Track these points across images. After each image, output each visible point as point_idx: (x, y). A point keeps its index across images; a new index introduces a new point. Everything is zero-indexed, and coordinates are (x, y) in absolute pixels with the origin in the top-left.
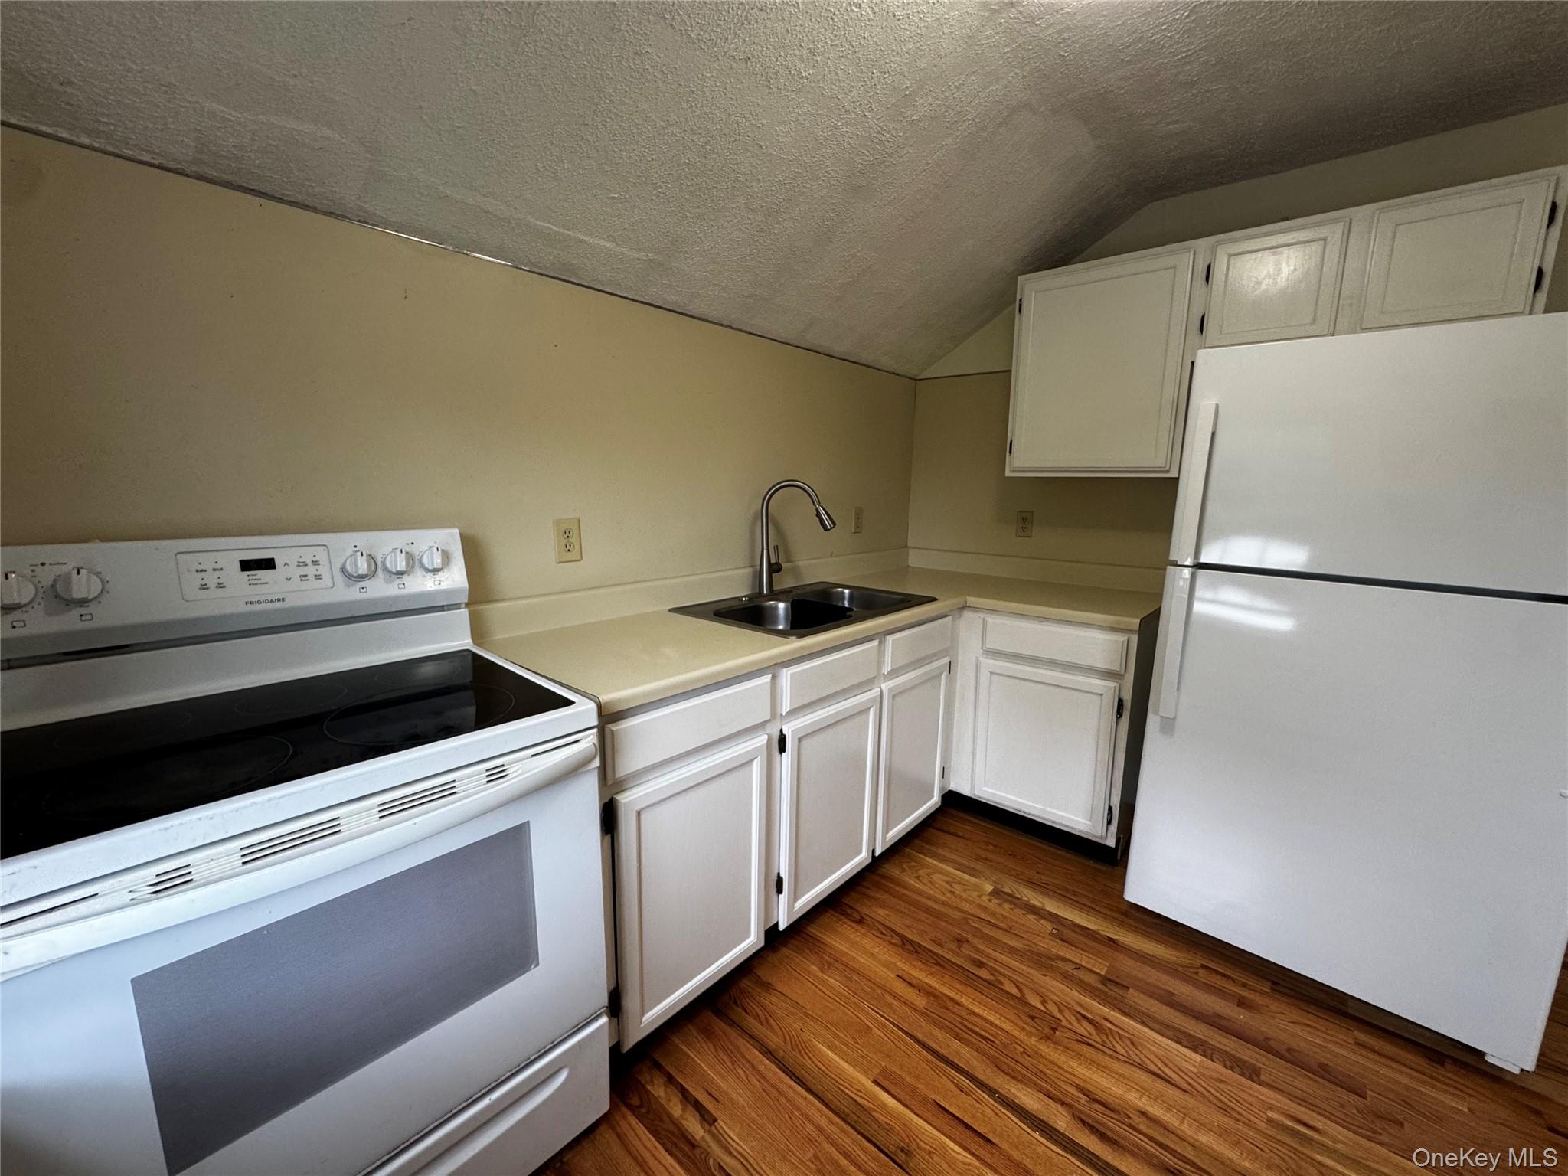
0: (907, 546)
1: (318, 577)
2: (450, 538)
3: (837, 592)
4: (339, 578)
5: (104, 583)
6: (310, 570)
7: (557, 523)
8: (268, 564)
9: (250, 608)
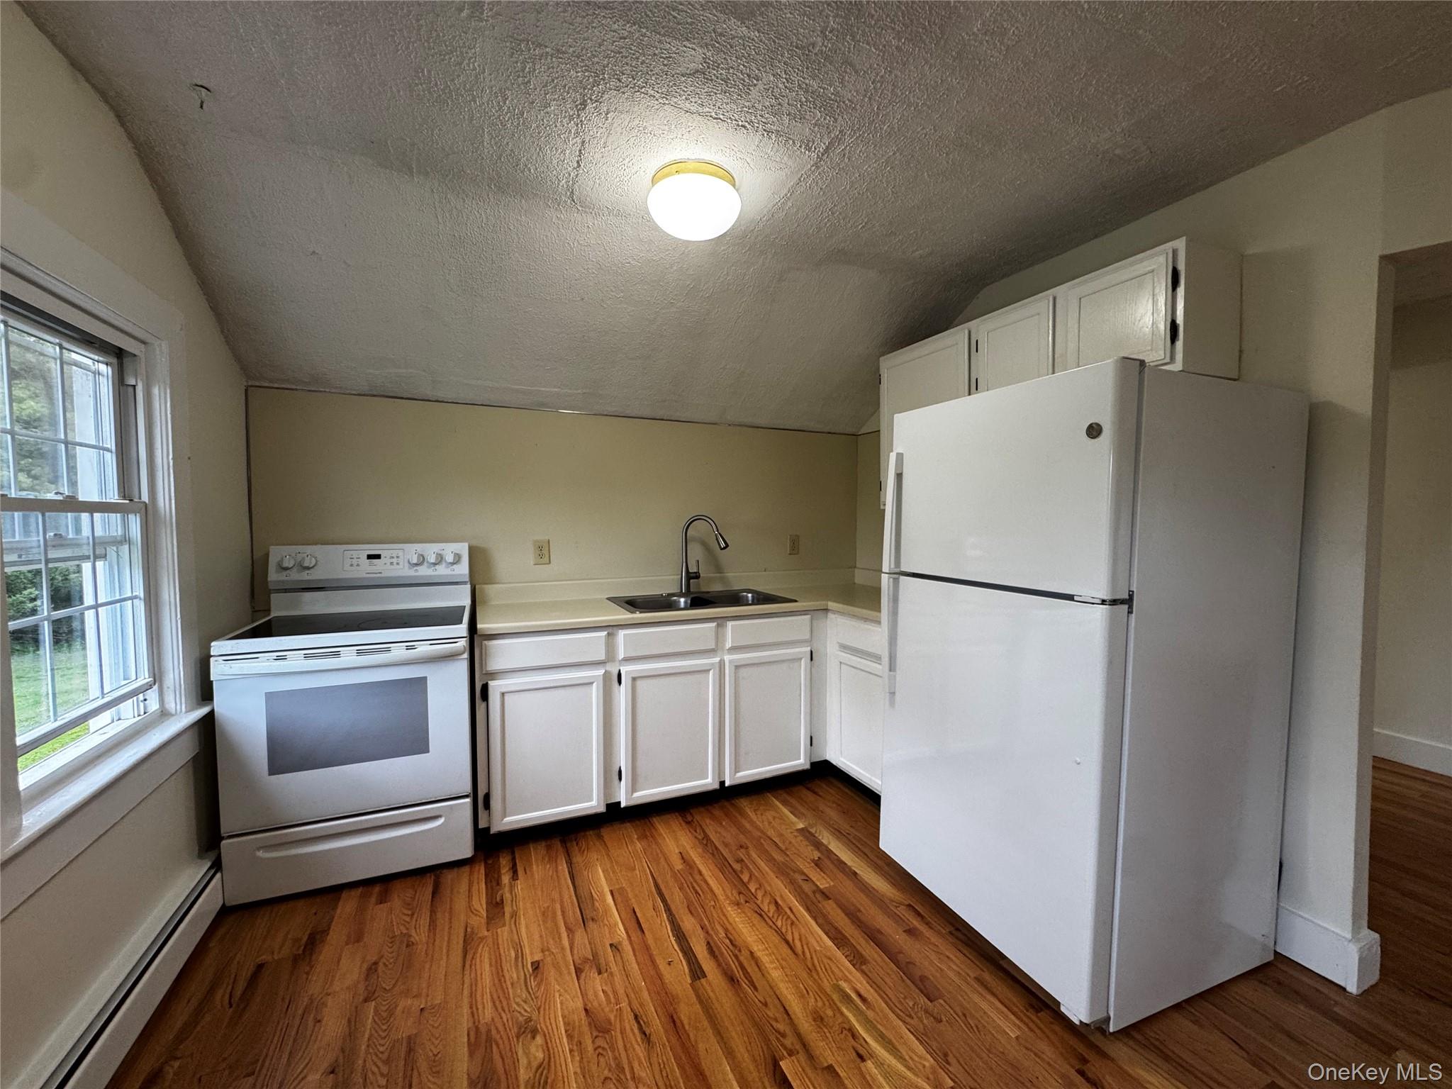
0: (855, 567)
1: (398, 564)
2: (463, 548)
3: (743, 596)
4: (407, 564)
5: (317, 561)
6: (395, 560)
7: (535, 542)
8: (378, 557)
9: (368, 575)
